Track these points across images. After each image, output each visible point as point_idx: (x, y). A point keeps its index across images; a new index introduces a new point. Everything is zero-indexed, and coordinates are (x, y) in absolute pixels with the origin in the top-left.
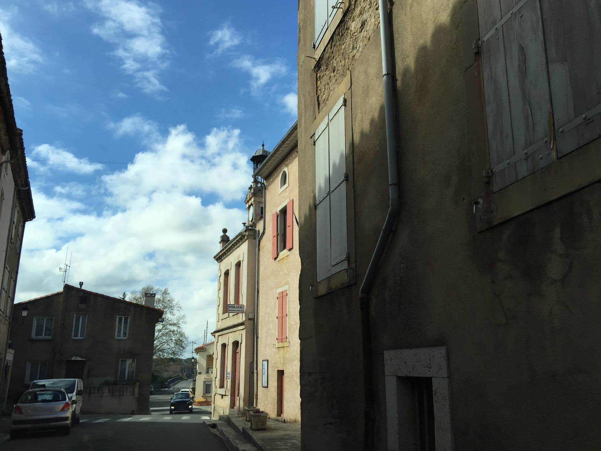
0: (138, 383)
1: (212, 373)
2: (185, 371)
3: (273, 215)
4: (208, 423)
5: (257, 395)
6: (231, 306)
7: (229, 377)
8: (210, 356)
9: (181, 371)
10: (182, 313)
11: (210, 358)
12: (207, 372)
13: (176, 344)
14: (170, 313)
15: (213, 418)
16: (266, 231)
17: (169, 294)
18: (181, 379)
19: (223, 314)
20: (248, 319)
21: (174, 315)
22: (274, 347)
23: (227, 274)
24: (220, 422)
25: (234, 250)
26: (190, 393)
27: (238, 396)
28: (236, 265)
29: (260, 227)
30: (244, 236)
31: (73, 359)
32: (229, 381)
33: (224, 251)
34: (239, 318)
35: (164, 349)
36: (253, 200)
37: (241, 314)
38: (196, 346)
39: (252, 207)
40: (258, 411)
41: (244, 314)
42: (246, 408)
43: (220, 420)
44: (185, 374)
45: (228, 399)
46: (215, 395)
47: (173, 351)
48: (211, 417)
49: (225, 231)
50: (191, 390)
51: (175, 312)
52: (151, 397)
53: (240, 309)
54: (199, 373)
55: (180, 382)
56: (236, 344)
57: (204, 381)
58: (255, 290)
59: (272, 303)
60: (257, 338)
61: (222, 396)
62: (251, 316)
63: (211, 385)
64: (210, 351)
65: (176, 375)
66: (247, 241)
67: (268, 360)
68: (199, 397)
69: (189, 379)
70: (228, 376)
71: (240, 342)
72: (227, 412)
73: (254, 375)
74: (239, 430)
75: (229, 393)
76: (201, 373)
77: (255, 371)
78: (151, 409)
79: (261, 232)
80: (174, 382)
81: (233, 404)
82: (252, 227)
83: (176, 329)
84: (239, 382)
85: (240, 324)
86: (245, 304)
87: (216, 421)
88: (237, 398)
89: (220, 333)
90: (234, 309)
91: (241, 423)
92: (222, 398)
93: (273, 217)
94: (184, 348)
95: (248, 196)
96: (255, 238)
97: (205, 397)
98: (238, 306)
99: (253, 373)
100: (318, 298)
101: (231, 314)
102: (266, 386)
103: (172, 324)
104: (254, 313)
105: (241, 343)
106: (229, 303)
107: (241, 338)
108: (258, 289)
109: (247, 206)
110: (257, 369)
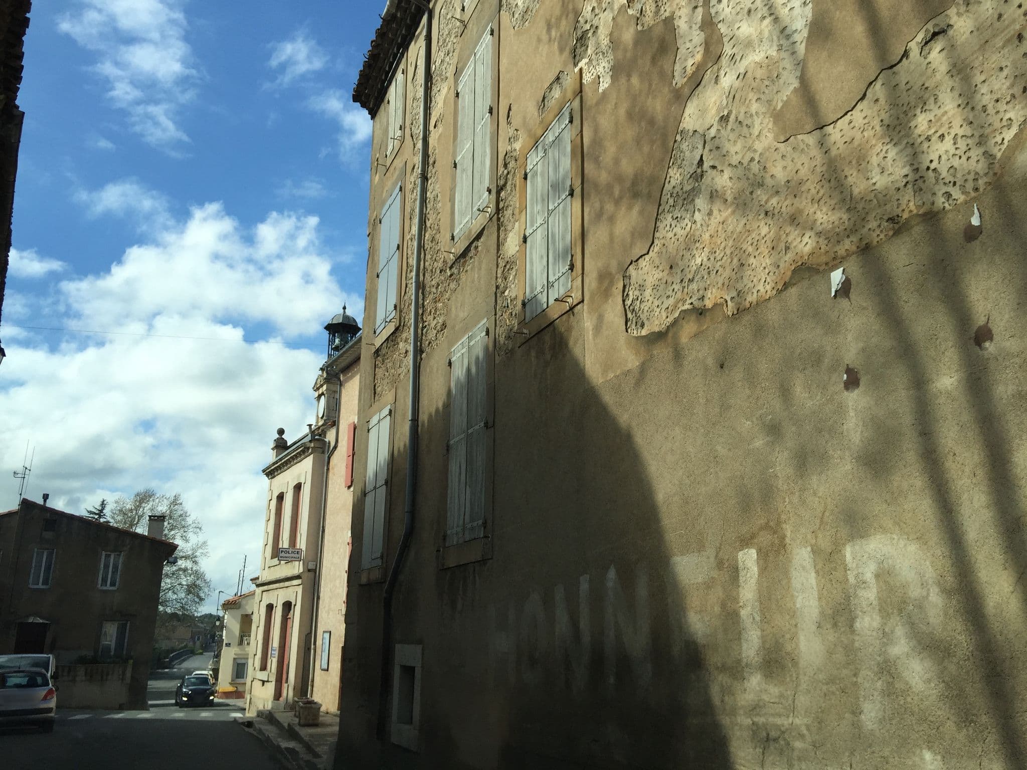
0: (132, 661)
1: (248, 644)
2: (198, 639)
3: (349, 425)
4: (241, 721)
5: (313, 681)
6: (284, 550)
7: (274, 654)
8: (247, 615)
9: (193, 638)
10: (201, 538)
11: (246, 620)
12: (241, 643)
13: (189, 592)
14: (182, 537)
15: (247, 715)
16: (339, 445)
17: (181, 504)
18: (192, 653)
19: (272, 558)
20: (306, 570)
21: (187, 541)
22: (340, 614)
23: (281, 497)
24: (258, 719)
25: (292, 465)
26: (210, 677)
27: (287, 682)
28: (295, 487)
29: (330, 436)
30: (308, 448)
31: (31, 620)
32: (275, 660)
33: (278, 464)
34: (294, 567)
35: (167, 601)
36: (325, 387)
37: (297, 563)
38: (224, 598)
39: (323, 397)
40: (312, 702)
41: (301, 562)
42: (296, 699)
43: (258, 716)
44: (198, 643)
45: (271, 687)
46: (252, 681)
47: (182, 604)
48: (244, 714)
49: (281, 432)
50: (211, 672)
51: (190, 535)
52: (150, 683)
53: (297, 555)
54: (226, 644)
55: (189, 658)
56: (288, 606)
57: (234, 659)
58: (319, 530)
59: (341, 550)
60: (318, 598)
61: (263, 682)
62: (311, 566)
63: (245, 664)
64: (247, 607)
65: (183, 645)
66: (312, 456)
67: (330, 632)
68: (224, 683)
69: (206, 652)
70: (273, 652)
71: (293, 603)
72: (269, 706)
73: (310, 652)
74: (283, 727)
75: (273, 678)
76: (230, 644)
77: (312, 646)
78: (150, 702)
79: (332, 444)
80: (179, 658)
81: (278, 695)
82: (320, 435)
83: (191, 566)
84: (289, 662)
85: (295, 577)
86: (303, 547)
87: (252, 718)
88: (285, 686)
89: (265, 588)
90: (287, 555)
91: (286, 718)
92: (263, 685)
93: (349, 428)
94: (201, 599)
95: (319, 380)
96: (323, 452)
97: (235, 684)
98: (293, 550)
99: (309, 649)
100: (361, 585)
101: (282, 562)
102: (327, 668)
103: (183, 557)
104: (317, 562)
105: (295, 605)
106: (280, 546)
107: (294, 598)
108: (323, 527)
109: (316, 394)
110: (315, 644)
